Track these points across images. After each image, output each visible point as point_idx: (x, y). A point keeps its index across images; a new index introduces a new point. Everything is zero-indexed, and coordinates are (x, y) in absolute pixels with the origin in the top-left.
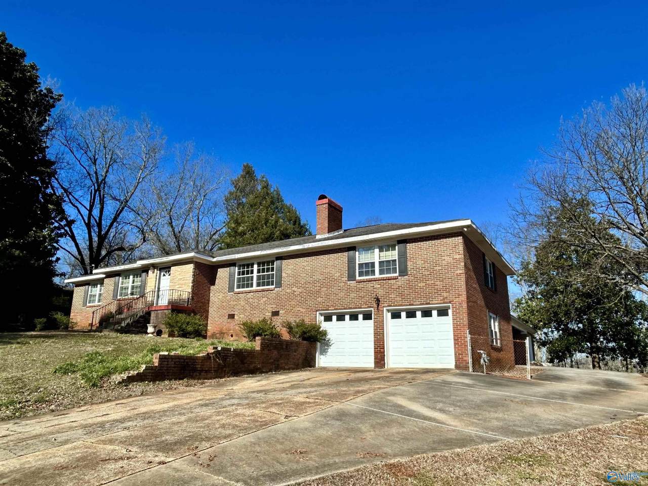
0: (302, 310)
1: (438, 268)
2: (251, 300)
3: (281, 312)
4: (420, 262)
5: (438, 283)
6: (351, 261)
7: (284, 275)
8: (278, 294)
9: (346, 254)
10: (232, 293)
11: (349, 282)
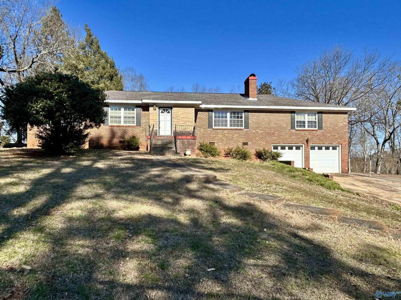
0: (263, 143)
1: (336, 128)
2: (227, 135)
3: (249, 143)
4: (328, 124)
5: (336, 135)
6: (293, 119)
7: (250, 121)
8: (246, 132)
9: (290, 114)
10: (211, 129)
11: (291, 130)
